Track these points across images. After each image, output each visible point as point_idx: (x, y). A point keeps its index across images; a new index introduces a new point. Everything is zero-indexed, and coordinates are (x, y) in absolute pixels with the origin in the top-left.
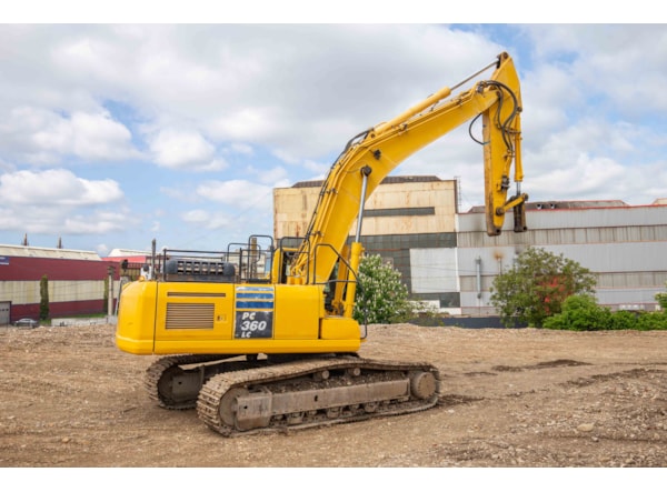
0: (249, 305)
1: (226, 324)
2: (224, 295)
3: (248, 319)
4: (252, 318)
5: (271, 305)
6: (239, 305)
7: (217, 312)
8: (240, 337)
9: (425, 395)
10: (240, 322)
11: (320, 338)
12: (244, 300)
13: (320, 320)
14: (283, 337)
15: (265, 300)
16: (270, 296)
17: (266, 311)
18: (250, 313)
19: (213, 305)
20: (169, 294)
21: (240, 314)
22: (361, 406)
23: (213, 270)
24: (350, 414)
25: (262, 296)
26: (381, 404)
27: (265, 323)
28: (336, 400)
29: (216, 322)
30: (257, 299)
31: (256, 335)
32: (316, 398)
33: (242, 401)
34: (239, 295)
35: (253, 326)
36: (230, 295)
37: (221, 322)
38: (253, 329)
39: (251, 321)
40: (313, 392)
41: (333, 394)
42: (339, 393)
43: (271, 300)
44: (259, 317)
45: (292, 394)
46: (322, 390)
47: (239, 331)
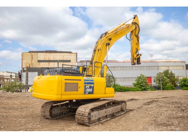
0: (88, 83)
1: (81, 90)
2: (80, 80)
3: (87, 88)
4: (88, 88)
5: (93, 83)
6: (85, 83)
7: (79, 86)
8: (85, 94)
9: (124, 109)
10: (85, 89)
11: (105, 94)
12: (86, 82)
13: (105, 88)
14: (96, 94)
15: (92, 82)
16: (93, 81)
17: (92, 85)
18: (88, 86)
19: (78, 83)
20: (65, 80)
21: (85, 86)
22: (113, 114)
23: (75, 72)
25: (91, 80)
26: (116, 113)
27: (92, 89)
29: (79, 89)
30: (90, 82)
31: (90, 93)
32: (106, 112)
33: (92, 114)
34: (85, 80)
35: (89, 90)
36: (82, 80)
37: (80, 89)
38: (89, 91)
39: (88, 89)
41: (109, 111)
42: (110, 110)
43: (93, 82)
44: (90, 87)
45: (101, 111)
46: (106, 110)
47: (85, 92)
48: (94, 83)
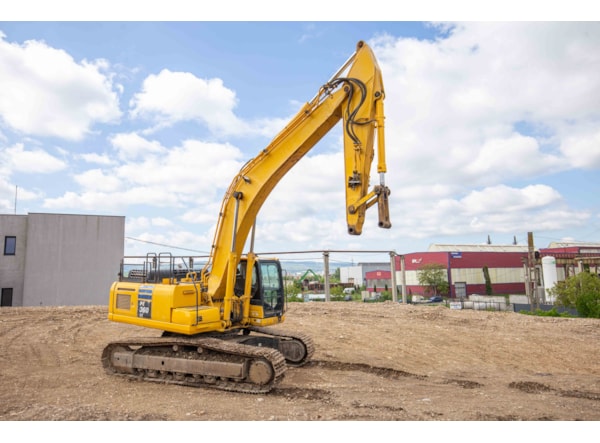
0: (143, 297)
1: (134, 308)
2: (135, 290)
4: (143, 305)
5: (150, 297)
6: (140, 296)
7: (132, 300)
8: (139, 316)
9: (257, 380)
10: (139, 307)
11: (171, 322)
12: (141, 294)
13: (172, 309)
14: (155, 319)
15: (149, 294)
16: (150, 292)
17: (149, 301)
18: (143, 301)
19: (130, 296)
20: (118, 289)
21: (139, 302)
22: (202, 377)
23: (142, 275)
24: (193, 380)
25: (148, 291)
26: (218, 378)
27: (148, 308)
28: (177, 367)
29: (131, 306)
30: (146, 294)
31: (145, 316)
32: (163, 363)
33: (116, 355)
34: (140, 291)
35: (144, 310)
36: (137, 290)
37: (133, 306)
38: (144, 312)
39: (143, 307)
40: (162, 358)
41: (175, 363)
43: (151, 294)
44: (146, 305)
45: (146, 357)
46: (166, 358)
47: (139, 313)
48: (153, 297)
